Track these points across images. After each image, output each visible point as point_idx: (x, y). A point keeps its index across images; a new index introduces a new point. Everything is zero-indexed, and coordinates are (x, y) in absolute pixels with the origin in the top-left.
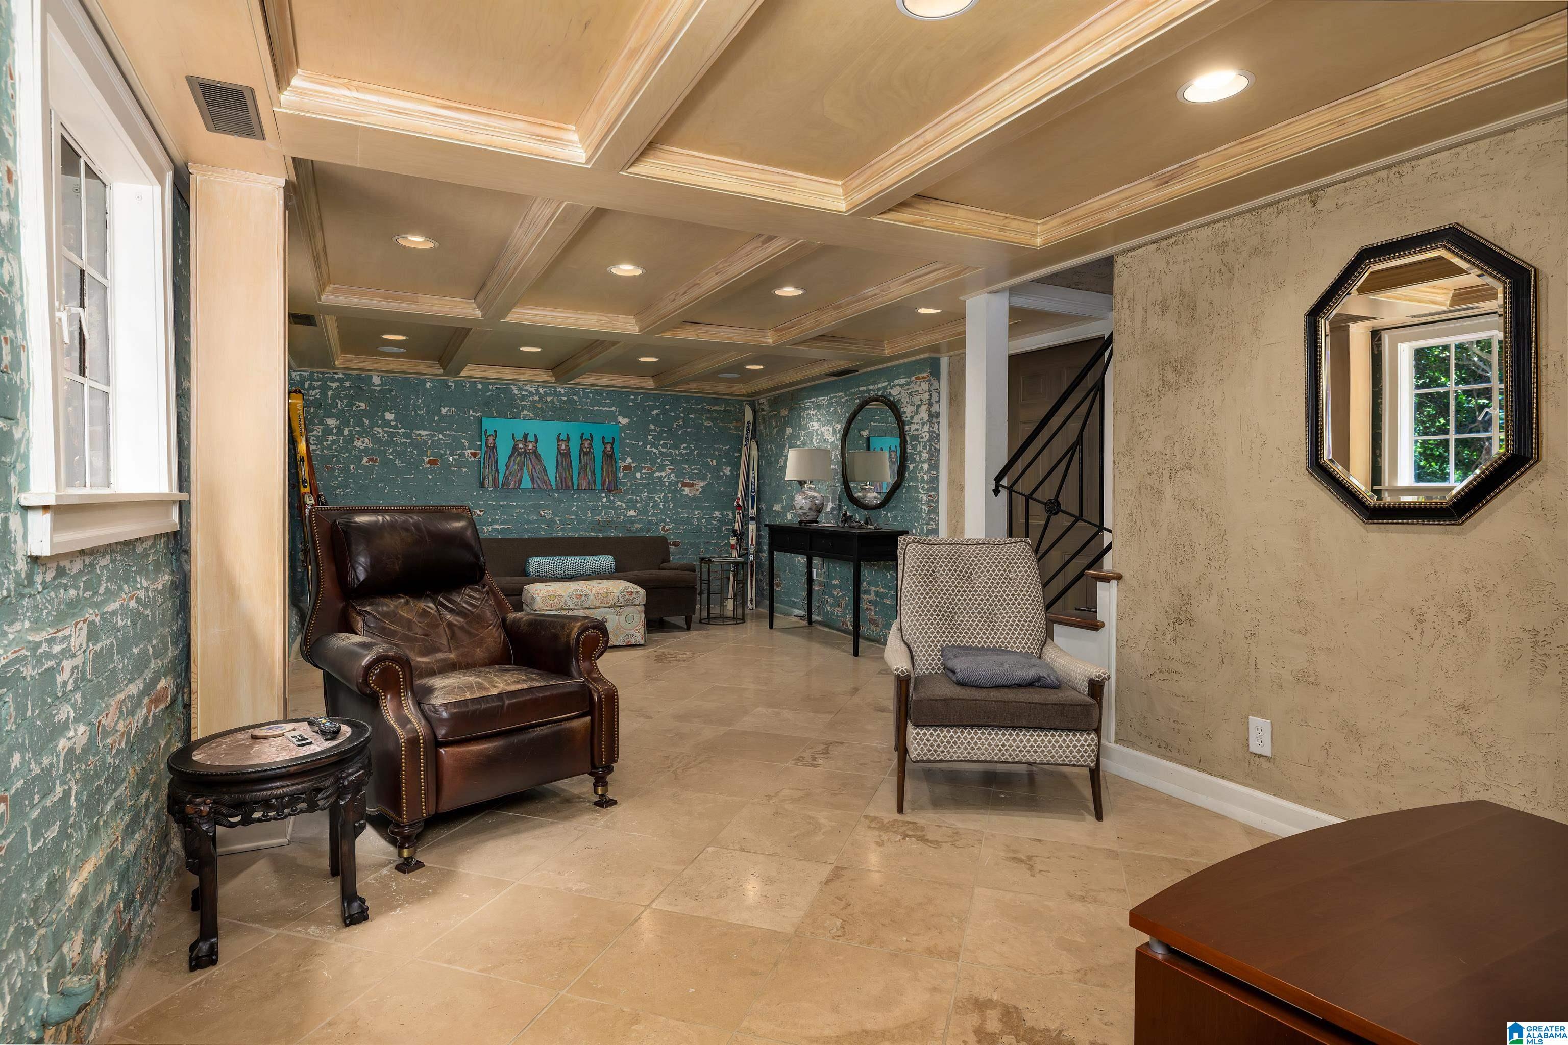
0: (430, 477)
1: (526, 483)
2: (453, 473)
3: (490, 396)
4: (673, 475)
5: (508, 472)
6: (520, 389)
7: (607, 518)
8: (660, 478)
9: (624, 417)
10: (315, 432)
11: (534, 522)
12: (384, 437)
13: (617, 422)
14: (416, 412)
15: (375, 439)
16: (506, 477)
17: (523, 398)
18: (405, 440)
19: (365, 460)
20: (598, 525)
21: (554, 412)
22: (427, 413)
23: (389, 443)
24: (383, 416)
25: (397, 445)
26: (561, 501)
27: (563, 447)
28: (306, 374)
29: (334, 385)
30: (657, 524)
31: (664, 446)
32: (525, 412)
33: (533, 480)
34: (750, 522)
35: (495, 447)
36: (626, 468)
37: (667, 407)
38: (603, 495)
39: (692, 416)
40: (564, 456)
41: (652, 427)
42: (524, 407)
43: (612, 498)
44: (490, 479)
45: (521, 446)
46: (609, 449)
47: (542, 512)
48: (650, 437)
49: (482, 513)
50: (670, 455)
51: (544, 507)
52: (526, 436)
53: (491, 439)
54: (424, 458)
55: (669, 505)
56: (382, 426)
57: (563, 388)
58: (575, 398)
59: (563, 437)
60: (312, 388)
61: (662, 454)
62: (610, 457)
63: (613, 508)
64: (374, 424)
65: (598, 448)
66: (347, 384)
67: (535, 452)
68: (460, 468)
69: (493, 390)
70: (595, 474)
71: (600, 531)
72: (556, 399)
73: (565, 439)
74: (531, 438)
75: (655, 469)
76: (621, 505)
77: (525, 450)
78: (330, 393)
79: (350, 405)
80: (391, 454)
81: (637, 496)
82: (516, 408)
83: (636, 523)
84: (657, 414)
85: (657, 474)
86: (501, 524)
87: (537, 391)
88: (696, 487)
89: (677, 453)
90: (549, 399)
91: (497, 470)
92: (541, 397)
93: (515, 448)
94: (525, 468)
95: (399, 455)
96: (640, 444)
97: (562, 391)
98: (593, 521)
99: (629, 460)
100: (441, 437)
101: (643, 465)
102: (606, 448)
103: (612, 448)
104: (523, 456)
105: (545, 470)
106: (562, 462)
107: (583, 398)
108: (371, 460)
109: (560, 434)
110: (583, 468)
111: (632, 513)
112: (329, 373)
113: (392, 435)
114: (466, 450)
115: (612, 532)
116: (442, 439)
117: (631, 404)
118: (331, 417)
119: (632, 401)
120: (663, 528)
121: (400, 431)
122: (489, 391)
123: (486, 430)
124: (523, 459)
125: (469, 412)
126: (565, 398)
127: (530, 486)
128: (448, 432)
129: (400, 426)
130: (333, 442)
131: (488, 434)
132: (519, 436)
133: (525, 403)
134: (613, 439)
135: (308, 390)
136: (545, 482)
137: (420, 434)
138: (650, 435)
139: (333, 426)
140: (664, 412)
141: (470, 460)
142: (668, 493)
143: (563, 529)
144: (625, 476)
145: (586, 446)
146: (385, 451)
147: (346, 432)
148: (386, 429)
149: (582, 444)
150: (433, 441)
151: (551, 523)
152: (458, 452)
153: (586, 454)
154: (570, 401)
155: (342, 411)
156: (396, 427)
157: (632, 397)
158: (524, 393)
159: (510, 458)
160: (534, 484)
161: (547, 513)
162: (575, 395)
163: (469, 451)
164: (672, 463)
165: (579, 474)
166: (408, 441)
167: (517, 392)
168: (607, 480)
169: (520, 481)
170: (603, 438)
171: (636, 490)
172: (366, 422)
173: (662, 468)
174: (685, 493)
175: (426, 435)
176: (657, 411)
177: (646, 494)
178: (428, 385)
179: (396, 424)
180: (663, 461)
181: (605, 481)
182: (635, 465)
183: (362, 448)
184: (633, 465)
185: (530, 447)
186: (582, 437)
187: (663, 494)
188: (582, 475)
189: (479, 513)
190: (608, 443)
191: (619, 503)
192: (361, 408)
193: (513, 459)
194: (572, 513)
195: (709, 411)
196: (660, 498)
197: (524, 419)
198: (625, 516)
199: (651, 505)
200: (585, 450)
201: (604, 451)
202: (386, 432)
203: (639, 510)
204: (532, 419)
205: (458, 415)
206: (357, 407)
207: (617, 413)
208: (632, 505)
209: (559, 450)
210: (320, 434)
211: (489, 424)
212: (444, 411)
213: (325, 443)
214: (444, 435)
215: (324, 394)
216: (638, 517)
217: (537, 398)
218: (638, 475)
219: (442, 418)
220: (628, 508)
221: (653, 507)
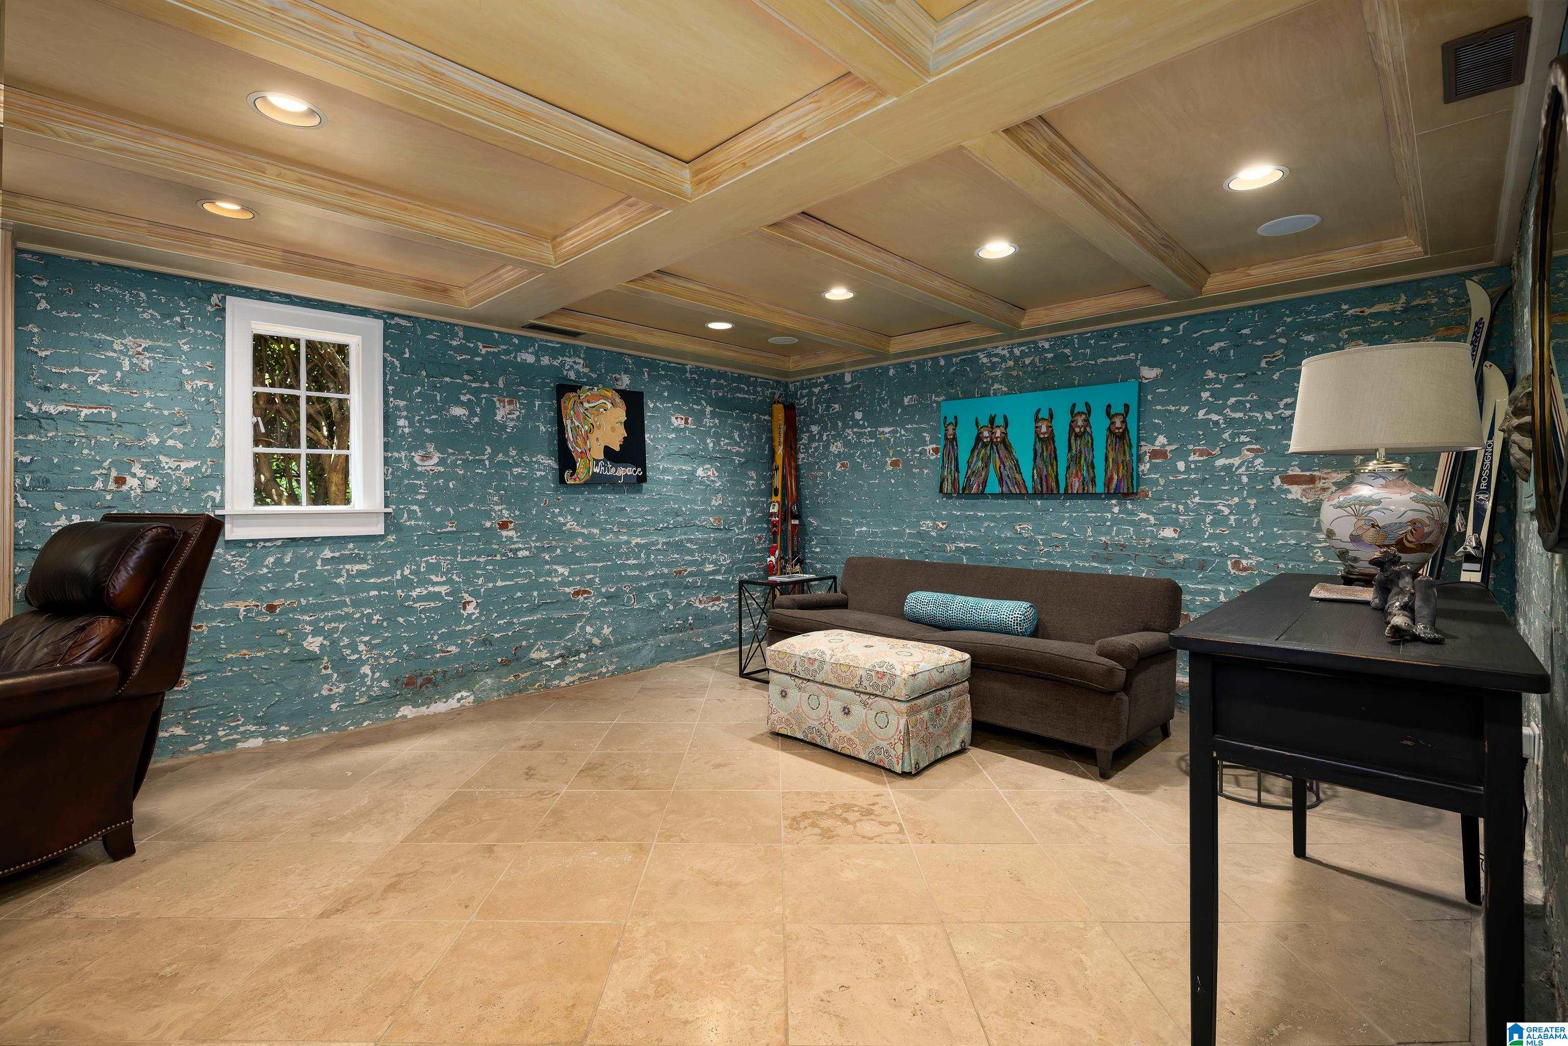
0: (893, 481)
1: (993, 486)
2: (914, 476)
3: (954, 373)
4: (1259, 461)
5: (970, 472)
6: (989, 355)
7: (1121, 539)
8: (1227, 468)
9: (1152, 366)
10: (803, 441)
11: (1006, 540)
12: (853, 439)
13: (1137, 376)
14: (880, 406)
15: (847, 444)
16: (968, 479)
17: (993, 367)
18: (871, 440)
19: (839, 465)
20: (1107, 553)
21: (1037, 379)
22: (890, 406)
23: (858, 445)
24: (853, 415)
25: (864, 446)
26: (1046, 511)
27: (1044, 429)
28: (798, 384)
29: (816, 390)
30: (1221, 555)
31: (1235, 408)
32: (996, 386)
33: (1001, 481)
34: (1466, 566)
35: (955, 438)
36: (1155, 454)
37: (1246, 331)
38: (1114, 502)
39: (1310, 338)
40: (1046, 441)
41: (1210, 374)
42: (995, 379)
43: (1130, 506)
44: (950, 481)
45: (986, 434)
46: (1118, 424)
47: (1018, 528)
48: (1205, 395)
49: (945, 526)
50: (1251, 422)
51: (1021, 519)
52: (992, 420)
53: (950, 428)
54: (887, 459)
55: (1250, 521)
56: (852, 427)
57: (1047, 340)
58: (1067, 351)
59: (1044, 414)
60: (802, 397)
61: (1231, 422)
62: (1119, 437)
63: (1133, 523)
64: (846, 426)
65: (1099, 426)
66: (826, 387)
67: (1004, 442)
68: (921, 469)
69: (957, 363)
70: (1093, 467)
71: (1107, 560)
72: (1037, 360)
73: (1047, 416)
74: (999, 421)
75: (1217, 451)
76: (1147, 520)
77: (992, 440)
78: (814, 399)
79: (828, 407)
80: (859, 457)
81: (1178, 503)
82: (985, 382)
83: (1177, 551)
84: (1221, 350)
85: (1220, 462)
86: (966, 541)
87: (1011, 353)
88: (1320, 484)
89: (1269, 416)
90: (1027, 361)
91: (957, 470)
92: (1016, 360)
93: (979, 439)
94: (991, 465)
95: (865, 457)
96: (1184, 409)
97: (1047, 346)
98: (1094, 545)
99: (1161, 440)
100: (903, 432)
101: (1191, 447)
102: (1113, 423)
103: (1124, 422)
104: (989, 448)
105: (1017, 466)
106: (1043, 451)
107: (1079, 348)
108: (843, 465)
109: (1039, 410)
110: (1075, 460)
111: (1168, 533)
112: (814, 379)
113: (860, 435)
114: (927, 445)
115: (1130, 564)
116: (904, 435)
117: (1165, 341)
118: (814, 424)
119: (1167, 335)
120: (1236, 564)
121: (866, 431)
122: (953, 365)
123: (946, 418)
124: (988, 453)
125: (931, 398)
126: (1050, 355)
127: (997, 490)
128: (910, 426)
129: (866, 424)
130: (816, 449)
131: (948, 422)
132: (984, 422)
133: (997, 373)
134: (1127, 407)
135: (799, 399)
136: (1017, 483)
137: (883, 432)
138: (1207, 390)
139: (816, 432)
140: (1239, 343)
141: (932, 458)
142: (1250, 496)
143: (1048, 555)
144: (1154, 468)
145: (1080, 423)
146: (853, 455)
147: (825, 438)
148: (855, 430)
149: (1073, 421)
150: (895, 438)
151: (1030, 542)
152: (920, 449)
153: (1078, 436)
154: (1060, 358)
155: (822, 416)
156: (863, 427)
157: (1168, 329)
158: (994, 360)
159: (972, 451)
160: (1002, 486)
161: (1025, 529)
162: (1065, 347)
163: (931, 447)
164: (1256, 438)
165: (1068, 468)
166: (874, 441)
167: (985, 360)
168: (1115, 477)
169: (984, 483)
170: (1109, 407)
171: (1179, 491)
172: (840, 424)
173: (1232, 449)
174: (1290, 496)
175: (889, 432)
176: (1222, 344)
177: (1197, 500)
178: (892, 372)
179: (864, 423)
180: (1233, 436)
181: (1111, 479)
182: (1173, 447)
183: (836, 452)
184: (1169, 448)
185: (998, 434)
186: (1072, 412)
187: (1236, 500)
188: (1073, 470)
189: (941, 525)
190: (1117, 415)
191: (1144, 516)
192: (836, 410)
193: (976, 452)
194: (1062, 530)
195: (1357, 319)
196: (1229, 506)
197: (995, 395)
198: (1155, 537)
199: (1208, 520)
200: (1077, 430)
201: (1109, 429)
202: (855, 433)
203: (1182, 528)
204: (1005, 394)
205: (920, 403)
206: (833, 410)
207: (1138, 362)
208: (1167, 518)
209: (1037, 435)
210: (806, 442)
211: (950, 409)
212: (906, 400)
213: (810, 451)
214: (906, 430)
215: (810, 401)
216: (1181, 541)
217: (1011, 363)
218: (1181, 466)
219: (905, 408)
220: (1162, 525)
221: (1213, 524)
